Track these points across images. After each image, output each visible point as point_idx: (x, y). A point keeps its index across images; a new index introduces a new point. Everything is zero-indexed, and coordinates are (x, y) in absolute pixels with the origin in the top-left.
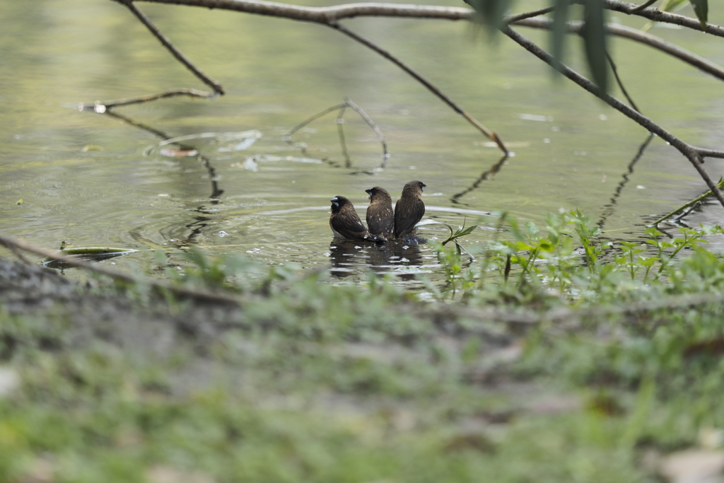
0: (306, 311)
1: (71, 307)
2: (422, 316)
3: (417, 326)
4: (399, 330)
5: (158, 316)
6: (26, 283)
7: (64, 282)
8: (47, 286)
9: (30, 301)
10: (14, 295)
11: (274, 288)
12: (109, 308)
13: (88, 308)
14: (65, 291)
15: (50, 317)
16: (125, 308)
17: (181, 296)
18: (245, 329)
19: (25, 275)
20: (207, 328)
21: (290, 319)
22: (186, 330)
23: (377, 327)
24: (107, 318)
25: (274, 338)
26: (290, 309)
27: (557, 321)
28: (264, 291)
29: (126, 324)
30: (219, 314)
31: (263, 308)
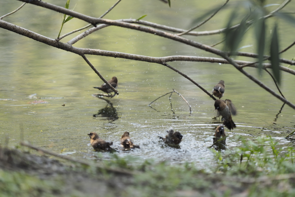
0: (160, 178)
1: (65, 176)
2: (207, 180)
3: (205, 184)
4: (198, 185)
5: (100, 180)
6: (46, 166)
7: (61, 165)
8: (55, 167)
9: (48, 174)
10: (42, 171)
11: (147, 168)
12: (80, 177)
13: (71, 177)
14: (62, 169)
15: (56, 180)
16: (86, 176)
17: (109, 172)
18: (135, 185)
19: (46, 163)
20: (120, 185)
21: (153, 181)
22: (111, 186)
23: (189, 184)
24: (79, 181)
25: (147, 189)
26: (154, 177)
27: (262, 182)
28: (143, 169)
29: (87, 184)
30: (125, 179)
31: (142, 177)
